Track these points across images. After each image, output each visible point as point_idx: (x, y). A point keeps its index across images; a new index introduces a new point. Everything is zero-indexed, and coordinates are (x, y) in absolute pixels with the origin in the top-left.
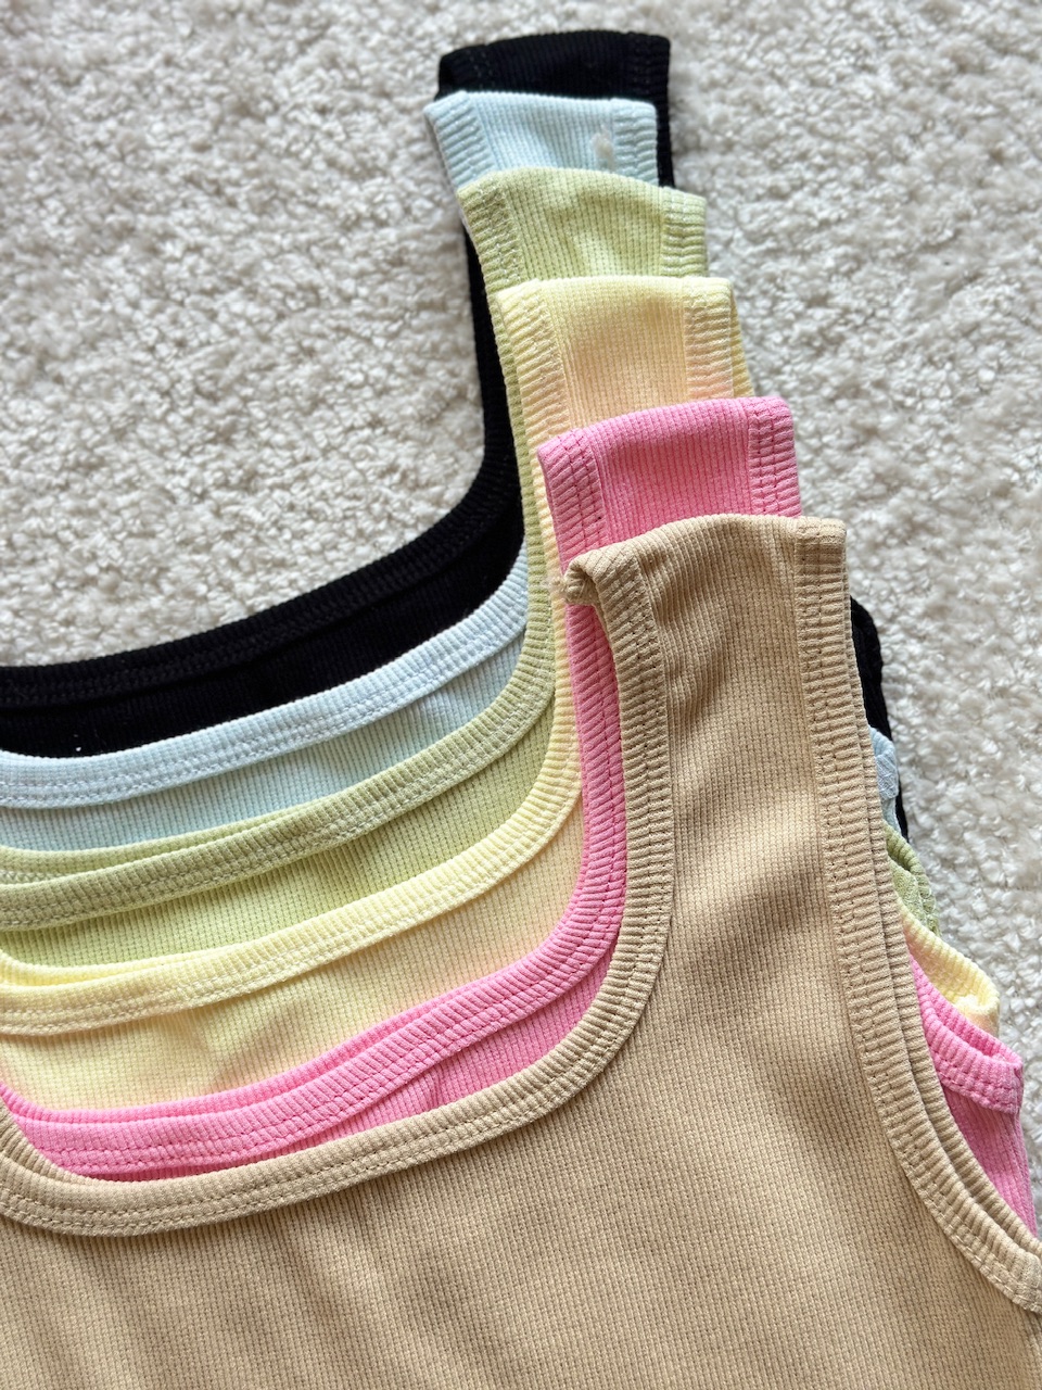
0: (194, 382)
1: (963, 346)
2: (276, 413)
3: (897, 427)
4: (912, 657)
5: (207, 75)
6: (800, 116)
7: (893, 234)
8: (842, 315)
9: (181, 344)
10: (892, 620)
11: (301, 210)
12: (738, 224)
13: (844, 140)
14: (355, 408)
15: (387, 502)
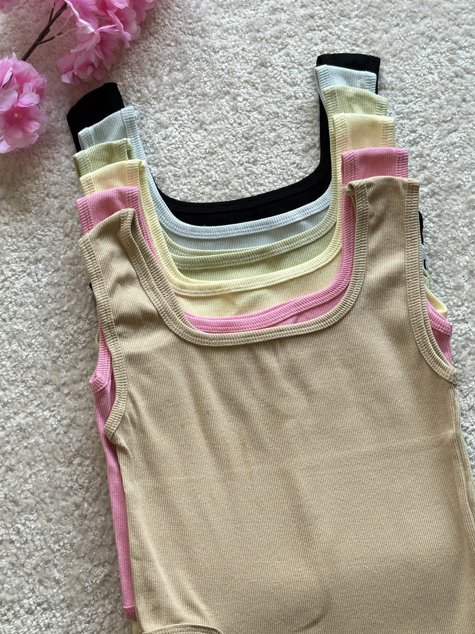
0: (242, 134)
1: (451, 147)
2: (264, 145)
3: (432, 166)
4: (431, 227)
5: (253, 54)
6: (412, 83)
7: (435, 116)
8: (419, 136)
9: (240, 124)
10: (426, 217)
11: (275, 92)
12: (394, 109)
13: (424, 91)
14: (285, 146)
15: (292, 171)
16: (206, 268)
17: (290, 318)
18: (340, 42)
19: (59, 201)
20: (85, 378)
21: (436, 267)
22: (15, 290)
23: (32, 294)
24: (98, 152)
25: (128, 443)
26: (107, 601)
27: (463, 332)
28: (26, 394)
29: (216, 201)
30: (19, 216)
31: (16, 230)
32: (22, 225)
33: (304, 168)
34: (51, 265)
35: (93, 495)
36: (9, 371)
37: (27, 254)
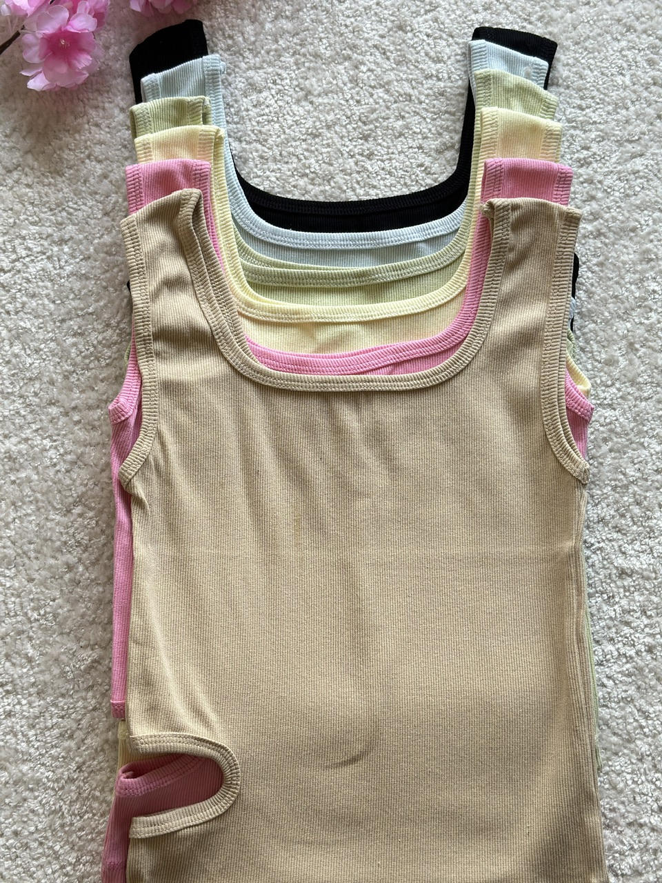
0: (360, 116)
1: (632, 176)
2: (385, 135)
3: (603, 198)
4: (588, 278)
5: (390, 12)
6: (595, 84)
7: (617, 133)
8: (593, 155)
9: (358, 102)
10: (584, 263)
11: (412, 67)
12: (565, 115)
13: (608, 96)
14: (414, 140)
15: (417, 176)
16: (285, 285)
17: (383, 367)
18: (508, 13)
19: (103, 166)
20: (103, 405)
21: (586, 330)
22: (27, 275)
23: (49, 284)
24: (164, 108)
25: (149, 495)
26: (90, 694)
27: (608, 421)
28: (23, 413)
29: (311, 199)
30: (48, 179)
31: (41, 197)
32: (50, 191)
33: (434, 173)
34: (80, 250)
35: (93, 557)
36: (5, 379)
37: (50, 230)
